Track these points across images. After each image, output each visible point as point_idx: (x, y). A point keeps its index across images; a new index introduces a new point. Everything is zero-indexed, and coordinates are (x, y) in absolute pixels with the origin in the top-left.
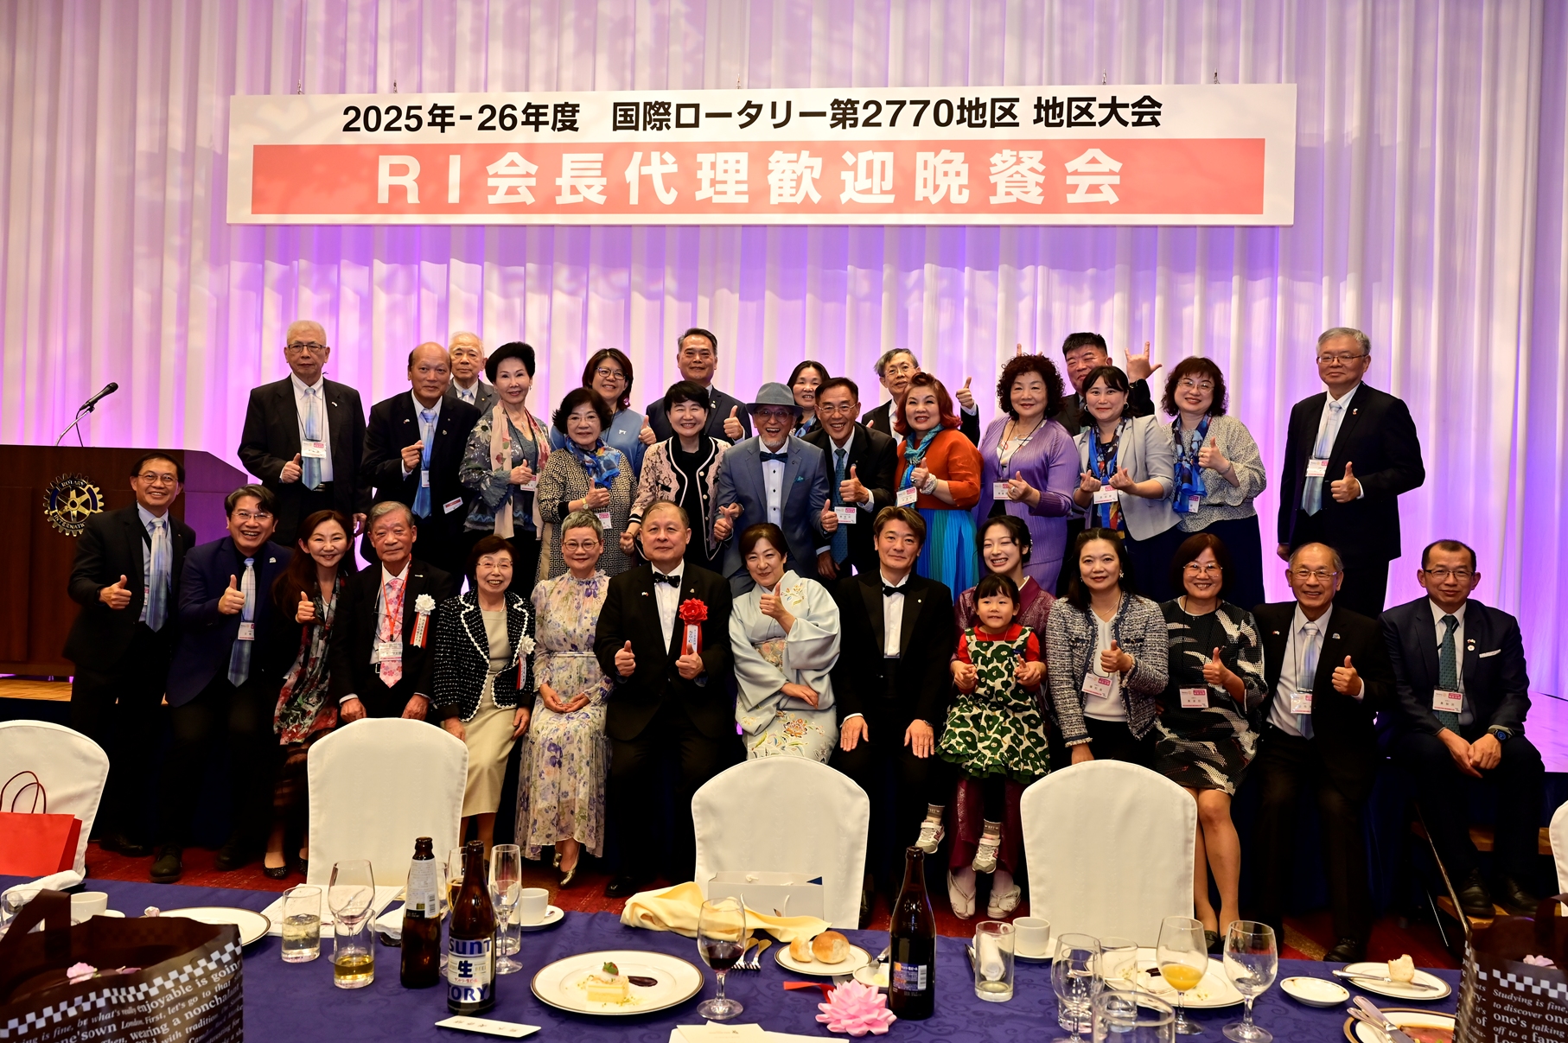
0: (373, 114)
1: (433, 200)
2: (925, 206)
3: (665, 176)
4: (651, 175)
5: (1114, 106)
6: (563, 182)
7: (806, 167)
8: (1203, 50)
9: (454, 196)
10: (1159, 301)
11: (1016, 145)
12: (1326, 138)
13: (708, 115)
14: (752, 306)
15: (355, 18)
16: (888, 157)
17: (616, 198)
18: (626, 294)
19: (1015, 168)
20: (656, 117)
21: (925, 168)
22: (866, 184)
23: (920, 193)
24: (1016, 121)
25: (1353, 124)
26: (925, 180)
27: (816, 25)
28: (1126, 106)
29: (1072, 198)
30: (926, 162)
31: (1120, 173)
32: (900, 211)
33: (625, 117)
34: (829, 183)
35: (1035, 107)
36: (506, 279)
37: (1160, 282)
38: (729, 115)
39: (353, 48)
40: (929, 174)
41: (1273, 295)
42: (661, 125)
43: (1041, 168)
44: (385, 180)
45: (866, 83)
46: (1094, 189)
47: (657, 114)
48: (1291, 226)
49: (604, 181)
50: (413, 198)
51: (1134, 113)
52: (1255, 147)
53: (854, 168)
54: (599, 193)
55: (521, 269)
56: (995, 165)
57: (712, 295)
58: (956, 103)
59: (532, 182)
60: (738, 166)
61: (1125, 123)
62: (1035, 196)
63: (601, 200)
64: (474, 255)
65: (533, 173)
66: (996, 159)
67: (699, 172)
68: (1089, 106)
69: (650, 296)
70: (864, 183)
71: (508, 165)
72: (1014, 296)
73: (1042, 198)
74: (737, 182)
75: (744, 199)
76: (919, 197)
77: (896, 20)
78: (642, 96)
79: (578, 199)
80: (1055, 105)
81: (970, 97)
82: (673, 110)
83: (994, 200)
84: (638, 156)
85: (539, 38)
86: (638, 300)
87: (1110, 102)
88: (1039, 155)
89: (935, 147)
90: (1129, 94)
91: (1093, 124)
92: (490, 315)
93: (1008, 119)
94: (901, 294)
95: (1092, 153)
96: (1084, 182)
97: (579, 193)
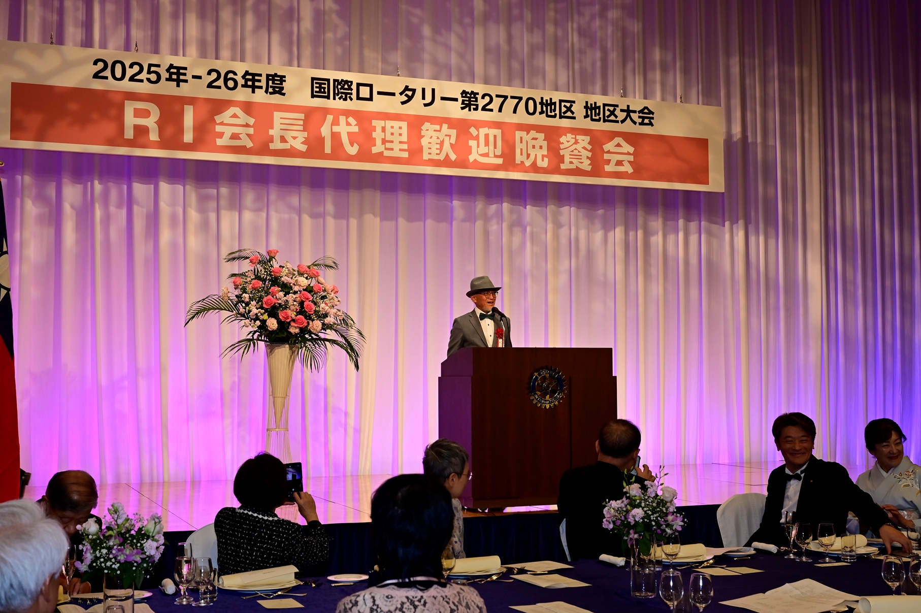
0: (119, 67)
1: (172, 140)
3: (350, 134)
4: (340, 132)
5: (628, 111)
6: (274, 132)
7: (446, 135)
9: (188, 137)
11: (575, 131)
13: (379, 93)
16: (498, 132)
17: (315, 147)
19: (575, 146)
20: (342, 91)
21: (521, 142)
22: (485, 150)
23: (519, 158)
24: (574, 116)
26: (521, 149)
28: (635, 112)
29: (608, 168)
30: (521, 138)
31: (633, 154)
32: (507, 170)
34: (461, 146)
35: (585, 107)
38: (393, 94)
40: (524, 146)
42: (346, 97)
43: (589, 147)
44: (130, 120)
45: (486, 81)
46: (619, 163)
47: (343, 89)
48: (724, 193)
49: (305, 134)
51: (640, 117)
52: (702, 144)
53: (477, 138)
54: (303, 143)
55: (215, 191)
56: (563, 143)
57: (360, 218)
58: (538, 101)
59: (251, 131)
60: (400, 131)
61: (635, 123)
62: (586, 165)
64: (177, 179)
65: (251, 124)
66: (563, 139)
67: (373, 133)
68: (615, 110)
69: (314, 216)
70: (482, 149)
71: (232, 117)
72: (558, 225)
73: (591, 167)
74: (401, 142)
75: (405, 155)
76: (518, 161)
78: (333, 75)
79: (286, 146)
80: (596, 107)
81: (546, 98)
82: (354, 87)
83: (563, 166)
84: (330, 118)
85: (225, 14)
87: (626, 108)
88: (588, 139)
89: (527, 128)
90: (637, 104)
91: (617, 122)
93: (569, 114)
95: (618, 140)
96: (615, 158)
97: (286, 142)
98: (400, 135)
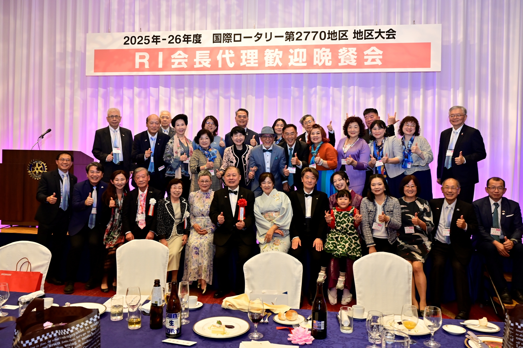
0: (133, 39)
1: (154, 67)
2: (317, 66)
3: (230, 58)
4: (225, 58)
5: (380, 32)
6: (197, 60)
7: (277, 54)
8: (410, 13)
9: (160, 66)
10: (396, 97)
11: (347, 46)
12: (452, 42)
13: (245, 37)
14: (260, 100)
15: (127, 7)
16: (305, 50)
17: (214, 65)
18: (218, 97)
19: (347, 54)
20: (227, 38)
21: (317, 54)
22: (297, 60)
23: (315, 63)
24: (347, 38)
25: (461, 37)
26: (317, 58)
27: (280, 7)
28: (384, 32)
29: (366, 63)
30: (317, 52)
31: (382, 55)
32: (309, 68)
33: (217, 38)
34: (285, 59)
35: (354, 33)
36: (178, 93)
37: (396, 91)
38: (251, 37)
39: (127, 17)
40: (318, 56)
41: (434, 95)
42: (229, 41)
43: (356, 53)
44: (138, 60)
45: (297, 26)
46: (373, 60)
47: (228, 37)
48: (440, 72)
49: (210, 60)
50: (147, 66)
51: (387, 35)
52: (428, 46)
53: (293, 54)
54: (209, 64)
55: (183, 89)
56: (340, 53)
57: (246, 97)
58: (327, 32)
59: (186, 60)
60: (254, 54)
61: (384, 38)
62: (354, 63)
63: (209, 66)
64: (167, 85)
65: (186, 57)
66: (340, 50)
67: (241, 56)
68: (371, 32)
69: (226, 98)
71: (178, 55)
72: (347, 96)
73: (356, 63)
74: (254, 60)
75: (257, 65)
76: (315, 64)
77: (307, 5)
78: (222, 31)
79: (201, 66)
80: (360, 32)
81: (332, 30)
82: (233, 36)
83: (340, 64)
84: (221, 51)
85: (188, 13)
86: (222, 99)
87: (379, 31)
88: (355, 49)
89: (320, 47)
90: (385, 28)
91: (373, 38)
92: (173, 105)
93: (344, 37)
94: (309, 96)
95: (373, 48)
96: (370, 58)
97: (202, 64)
98: (254, 56)
